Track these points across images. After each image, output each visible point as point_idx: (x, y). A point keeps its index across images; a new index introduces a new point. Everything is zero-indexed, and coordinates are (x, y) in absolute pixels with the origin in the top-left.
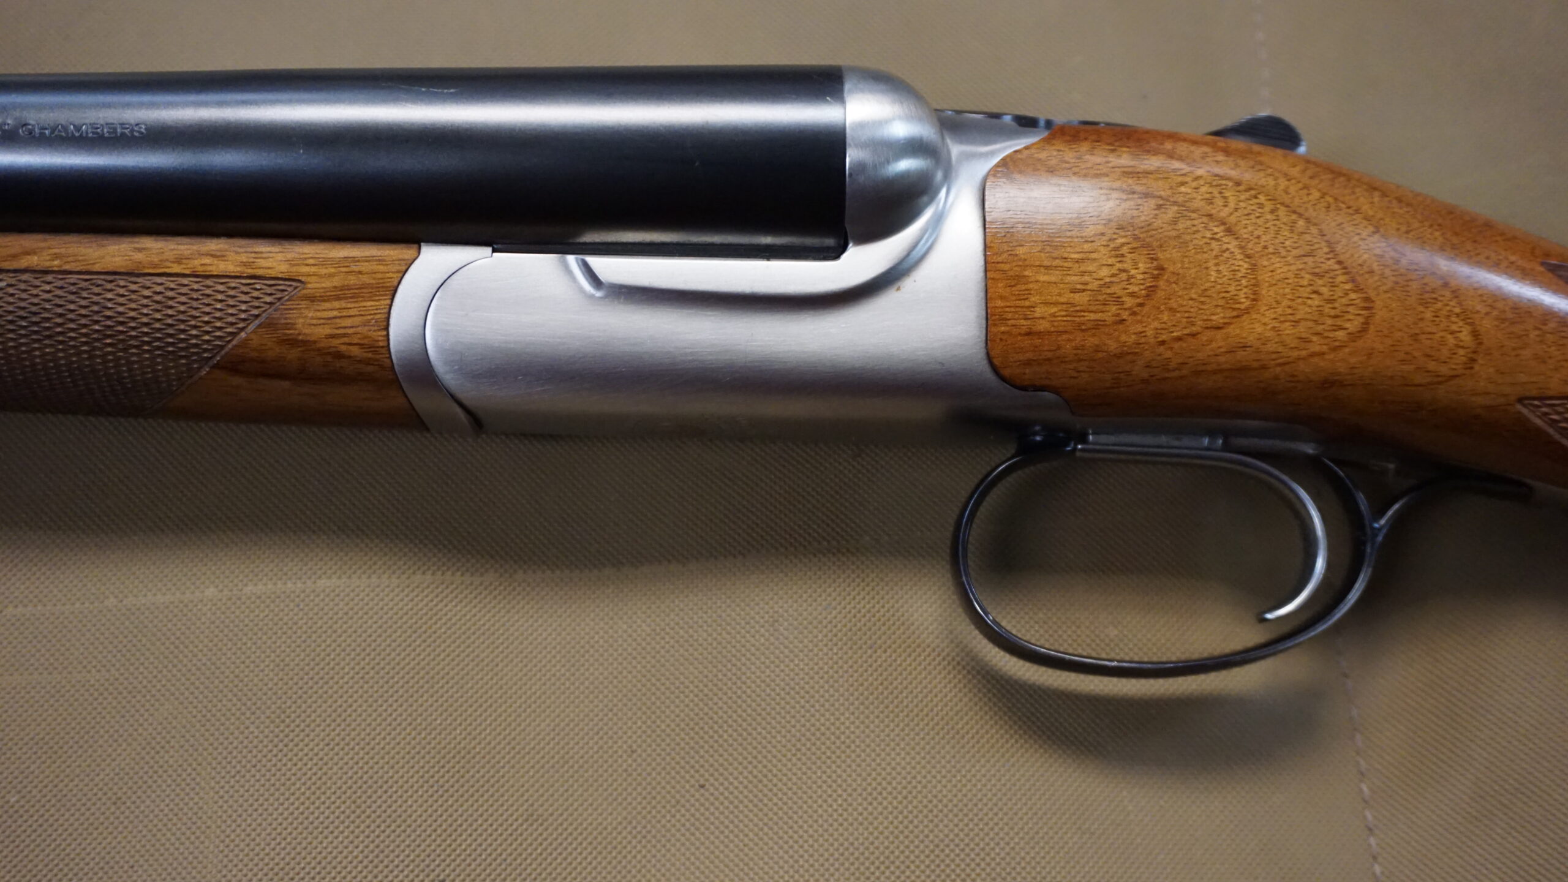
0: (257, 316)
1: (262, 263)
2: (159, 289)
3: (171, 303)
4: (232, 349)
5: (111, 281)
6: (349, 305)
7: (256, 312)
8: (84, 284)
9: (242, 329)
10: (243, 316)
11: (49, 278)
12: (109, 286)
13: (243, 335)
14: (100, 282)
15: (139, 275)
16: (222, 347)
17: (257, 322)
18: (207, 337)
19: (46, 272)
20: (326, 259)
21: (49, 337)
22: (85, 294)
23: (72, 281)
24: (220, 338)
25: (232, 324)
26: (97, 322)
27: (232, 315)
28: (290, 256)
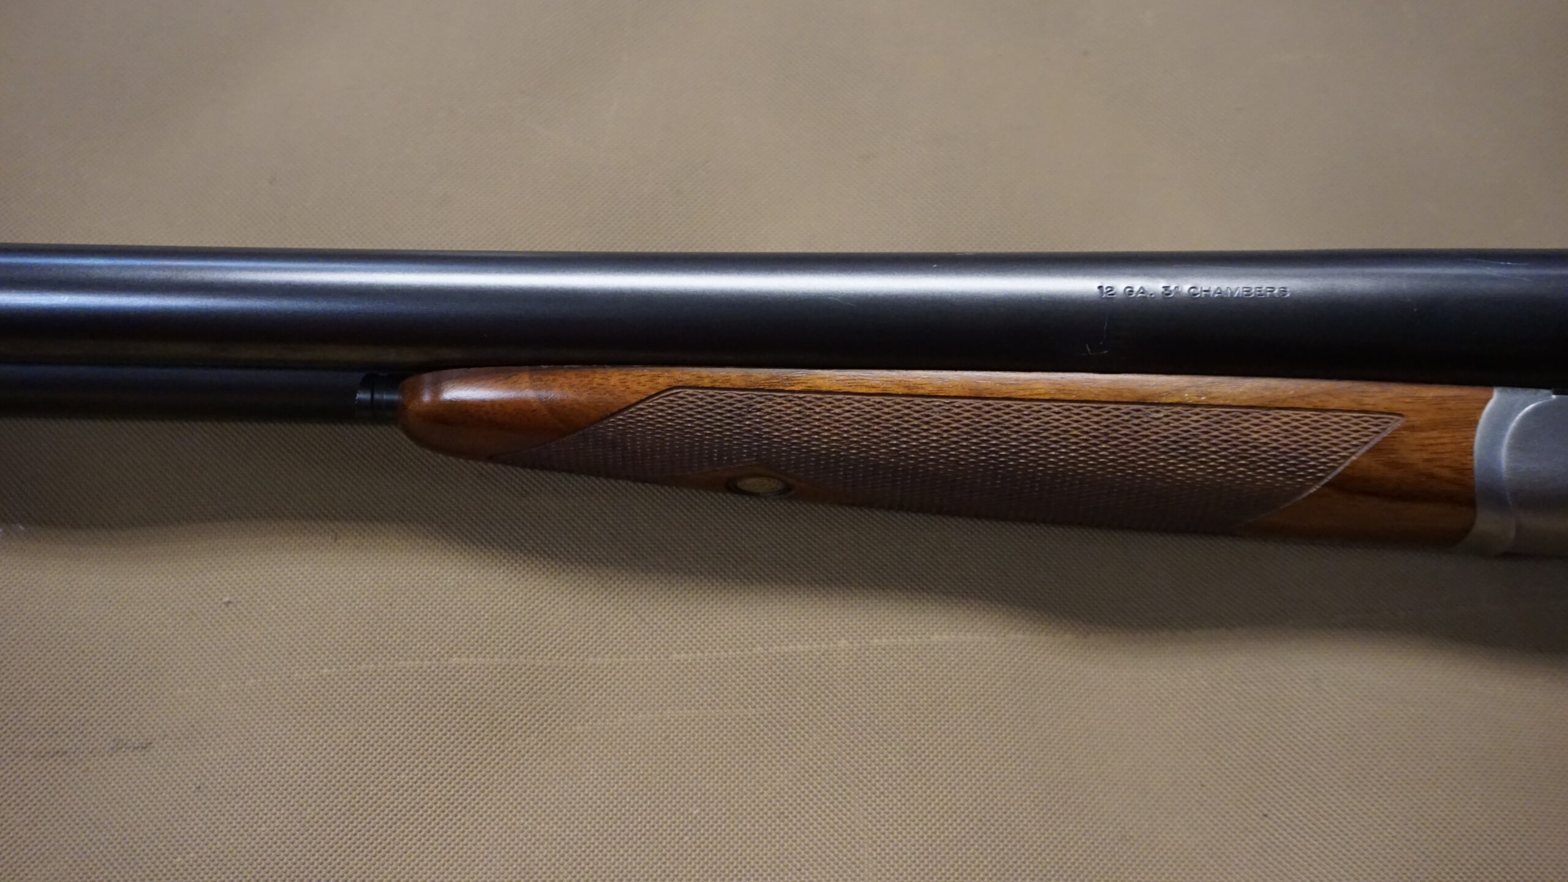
0: (1366, 443)
1: (1367, 400)
2: (1286, 420)
3: (1296, 431)
4: (1344, 470)
5: (1247, 414)
6: (1444, 435)
7: (1365, 439)
8: (1225, 416)
9: (1353, 453)
10: (1355, 442)
11: (1197, 410)
12: (1245, 417)
13: (1354, 458)
14: (1239, 414)
15: (1269, 409)
16: (1334, 468)
17: (1366, 448)
18: (1323, 460)
19: (1195, 406)
20: (1419, 398)
21: (1194, 458)
22: (1226, 423)
23: (1215, 413)
24: (1334, 460)
25: (1345, 449)
26: (1235, 446)
27: (1346, 442)
28: (1390, 395)
